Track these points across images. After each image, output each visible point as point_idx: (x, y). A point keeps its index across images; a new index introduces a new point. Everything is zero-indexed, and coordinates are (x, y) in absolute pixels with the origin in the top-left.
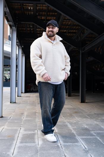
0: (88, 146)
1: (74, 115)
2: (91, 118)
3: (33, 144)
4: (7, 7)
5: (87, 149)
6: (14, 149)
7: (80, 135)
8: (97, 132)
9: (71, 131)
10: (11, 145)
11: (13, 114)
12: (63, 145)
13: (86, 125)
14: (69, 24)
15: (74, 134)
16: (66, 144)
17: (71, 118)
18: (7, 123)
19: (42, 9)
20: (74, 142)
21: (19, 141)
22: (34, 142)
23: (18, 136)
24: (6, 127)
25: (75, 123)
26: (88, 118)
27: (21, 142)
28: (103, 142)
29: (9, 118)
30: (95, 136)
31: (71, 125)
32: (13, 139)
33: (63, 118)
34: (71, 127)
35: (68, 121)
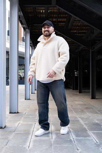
0: (99, 141)
1: (85, 110)
2: (101, 113)
3: (47, 138)
4: (21, 11)
5: (99, 143)
6: (30, 143)
7: (91, 129)
9: (83, 126)
10: (27, 138)
11: (28, 109)
12: (75, 139)
13: (97, 120)
14: (79, 25)
15: (85, 128)
16: (78, 138)
17: (82, 114)
18: (23, 118)
19: (54, 11)
20: (86, 137)
22: (48, 136)
23: (33, 130)
24: (21, 122)
25: (86, 119)
26: (99, 113)
29: (24, 114)
31: (83, 120)
32: (29, 134)
33: (75, 113)
34: (83, 122)
35: (80, 116)
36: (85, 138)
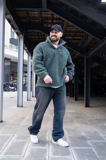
1: (75, 120)
2: (91, 124)
3: (18, 156)
4: (10, 14)
8: (94, 141)
11: (15, 118)
12: (51, 158)
13: (84, 132)
14: (70, 31)
17: (70, 124)
18: (3, 129)
20: (65, 155)
21: (5, 151)
22: (20, 154)
23: (7, 145)
25: (73, 130)
26: (88, 124)
27: (6, 154)
28: (97, 155)
30: (90, 146)
31: (68, 132)
34: (68, 135)
35: (67, 127)
36: (64, 157)
